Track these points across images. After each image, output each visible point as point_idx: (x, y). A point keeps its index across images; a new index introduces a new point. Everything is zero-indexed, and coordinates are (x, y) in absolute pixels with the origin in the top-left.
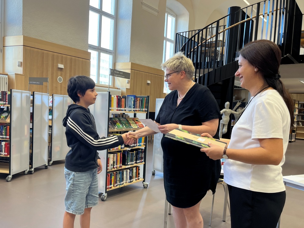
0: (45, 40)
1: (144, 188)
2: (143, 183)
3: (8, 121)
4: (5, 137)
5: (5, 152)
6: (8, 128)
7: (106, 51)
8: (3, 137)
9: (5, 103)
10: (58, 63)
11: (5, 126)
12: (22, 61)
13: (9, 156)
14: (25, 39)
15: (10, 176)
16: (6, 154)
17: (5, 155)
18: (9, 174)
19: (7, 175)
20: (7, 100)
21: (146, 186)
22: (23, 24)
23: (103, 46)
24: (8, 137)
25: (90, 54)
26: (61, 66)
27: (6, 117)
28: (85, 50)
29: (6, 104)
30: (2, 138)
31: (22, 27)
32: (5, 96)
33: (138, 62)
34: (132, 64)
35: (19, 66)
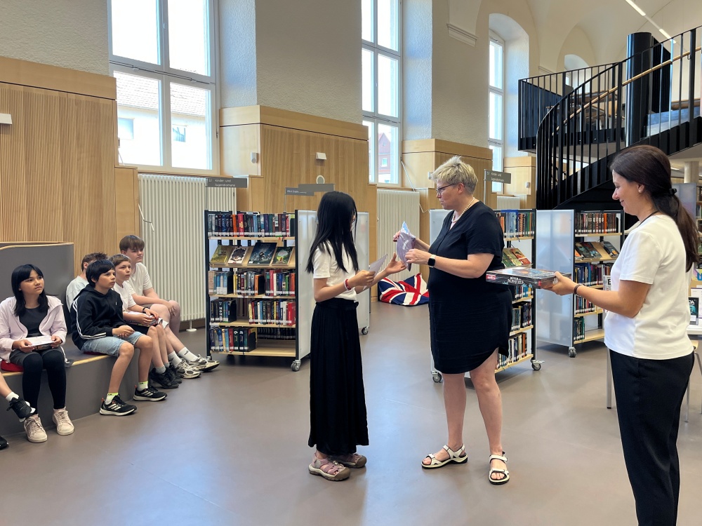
0: (292, 109)
1: (535, 370)
2: (532, 362)
3: (292, 264)
4: (287, 293)
5: (287, 319)
6: (293, 277)
7: (386, 120)
8: (284, 293)
9: (284, 233)
10: (316, 151)
11: (286, 274)
12: (259, 152)
13: (294, 326)
14: (264, 111)
15: (298, 362)
16: (290, 322)
17: (288, 324)
18: (297, 358)
19: (293, 359)
20: (289, 229)
21: (538, 366)
22: (257, 84)
23: (381, 111)
24: (293, 293)
25: (366, 129)
26: (322, 156)
27: (287, 258)
28: (357, 122)
29: (286, 236)
30: (282, 295)
31: (256, 90)
32: (284, 222)
33: (446, 138)
34: (437, 142)
35: (253, 161)
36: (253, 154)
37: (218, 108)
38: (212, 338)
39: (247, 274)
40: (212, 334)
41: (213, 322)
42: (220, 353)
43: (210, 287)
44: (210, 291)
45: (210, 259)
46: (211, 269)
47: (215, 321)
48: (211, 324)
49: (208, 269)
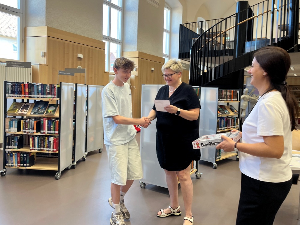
0: (65, 30)
2: (196, 174)
3: (57, 115)
4: (53, 132)
5: (53, 148)
6: (58, 123)
7: (115, 41)
8: (52, 132)
9: (53, 96)
10: (77, 53)
11: (54, 121)
12: (46, 51)
13: (57, 152)
14: (49, 29)
15: (59, 174)
16: (55, 150)
17: (53, 151)
18: (58, 171)
19: (56, 172)
20: (56, 94)
21: (199, 176)
22: (46, 15)
23: (112, 36)
24: (57, 132)
26: (80, 56)
27: (54, 111)
29: (54, 98)
30: (51, 133)
31: (45, 18)
32: (53, 89)
34: (139, 53)
35: (42, 56)
36: (42, 52)
37: (24, 27)
38: (7, 158)
39: (30, 120)
40: (7, 156)
41: (7, 149)
42: (11, 167)
43: (6, 127)
44: (7, 130)
45: (7, 110)
46: (7, 116)
47: (9, 148)
48: (6, 150)
49: (5, 116)
